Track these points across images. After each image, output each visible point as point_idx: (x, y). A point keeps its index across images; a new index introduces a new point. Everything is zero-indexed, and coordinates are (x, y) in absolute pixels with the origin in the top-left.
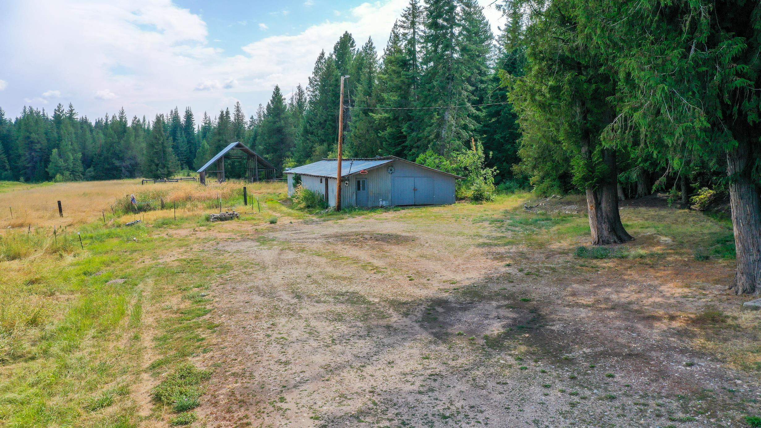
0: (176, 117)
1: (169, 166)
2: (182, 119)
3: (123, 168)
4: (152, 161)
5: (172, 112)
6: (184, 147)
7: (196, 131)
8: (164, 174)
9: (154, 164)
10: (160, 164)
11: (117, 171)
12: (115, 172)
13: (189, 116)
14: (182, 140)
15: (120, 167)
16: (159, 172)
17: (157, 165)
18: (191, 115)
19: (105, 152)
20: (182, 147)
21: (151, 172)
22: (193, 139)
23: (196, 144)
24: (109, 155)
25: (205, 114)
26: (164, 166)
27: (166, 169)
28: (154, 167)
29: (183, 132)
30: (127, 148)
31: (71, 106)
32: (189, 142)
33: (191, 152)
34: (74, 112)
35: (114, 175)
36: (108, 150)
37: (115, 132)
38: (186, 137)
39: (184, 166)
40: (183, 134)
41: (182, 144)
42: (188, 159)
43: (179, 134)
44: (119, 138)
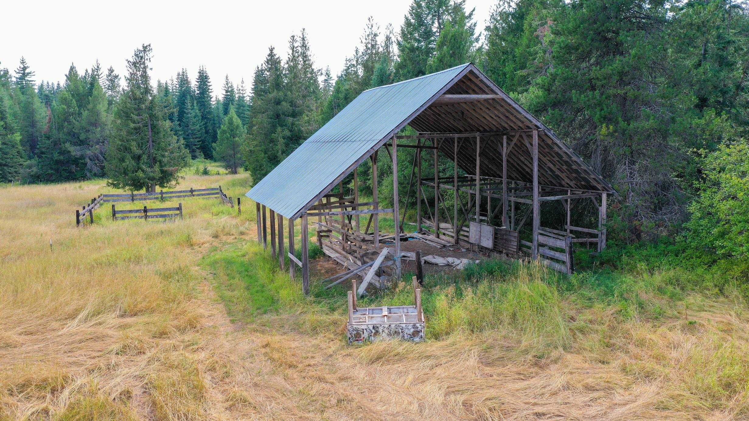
0: (183, 80)
1: (165, 160)
2: (194, 83)
3: (88, 160)
4: (127, 149)
5: (179, 74)
6: (197, 126)
7: (213, 102)
8: (153, 179)
9: (128, 156)
10: (145, 157)
11: (77, 165)
12: (73, 168)
13: (203, 79)
14: (194, 114)
15: (82, 157)
16: (140, 174)
17: (138, 158)
18: (207, 77)
19: (55, 131)
20: (194, 124)
21: (125, 173)
22: (210, 113)
23: (214, 120)
24: (61, 135)
25: (227, 77)
26: (154, 161)
27: (157, 168)
28: (129, 163)
29: (195, 102)
30: (95, 124)
31: (23, 62)
32: (204, 117)
33: (207, 132)
34: (27, 71)
35: (70, 172)
36: (60, 128)
37: (73, 95)
38: (200, 110)
39: (198, 153)
40: (195, 104)
41: (195, 120)
42: (203, 142)
43: (189, 105)
44: (80, 106)
